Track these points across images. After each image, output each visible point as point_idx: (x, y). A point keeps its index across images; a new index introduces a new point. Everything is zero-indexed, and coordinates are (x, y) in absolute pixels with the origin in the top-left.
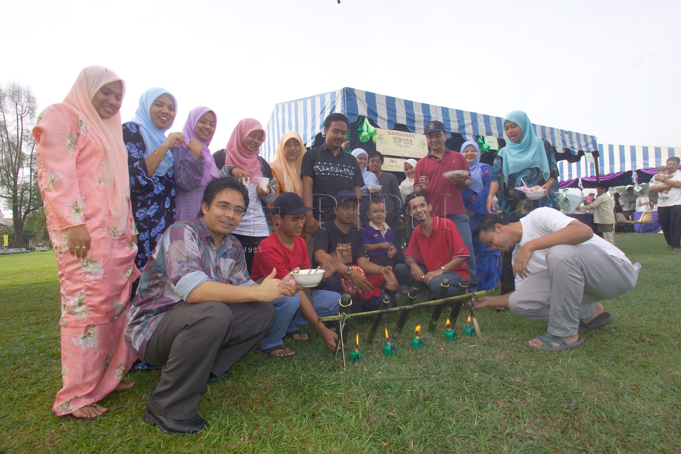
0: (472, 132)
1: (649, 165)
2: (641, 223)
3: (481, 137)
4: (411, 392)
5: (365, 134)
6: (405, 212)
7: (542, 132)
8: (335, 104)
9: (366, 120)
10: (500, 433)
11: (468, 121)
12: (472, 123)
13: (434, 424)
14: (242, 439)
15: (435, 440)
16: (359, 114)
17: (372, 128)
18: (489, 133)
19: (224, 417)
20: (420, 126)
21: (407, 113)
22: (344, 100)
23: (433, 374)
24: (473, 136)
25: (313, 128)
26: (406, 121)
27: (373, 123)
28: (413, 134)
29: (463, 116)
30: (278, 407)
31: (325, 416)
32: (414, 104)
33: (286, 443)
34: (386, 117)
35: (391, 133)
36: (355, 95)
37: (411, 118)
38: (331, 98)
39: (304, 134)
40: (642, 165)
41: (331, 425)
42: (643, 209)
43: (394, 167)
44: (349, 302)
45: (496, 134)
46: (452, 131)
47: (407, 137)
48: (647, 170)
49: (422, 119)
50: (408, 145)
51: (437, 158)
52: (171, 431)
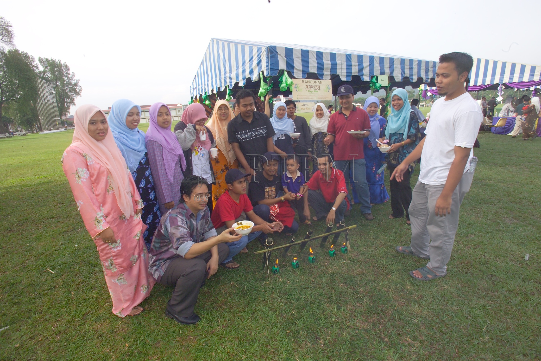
0: (369, 74)
1: (514, 79)
2: (496, 127)
3: (376, 77)
4: (304, 297)
5: (283, 85)
7: (426, 67)
8: (261, 58)
9: (286, 73)
10: (344, 325)
11: (366, 63)
12: (370, 65)
13: (313, 320)
14: (219, 327)
15: (313, 329)
16: (280, 69)
17: (289, 80)
18: (382, 73)
19: (208, 314)
20: (327, 73)
21: (318, 63)
22: (268, 57)
23: (317, 285)
24: (369, 76)
26: (316, 70)
27: (291, 76)
28: (321, 80)
29: (362, 60)
30: (235, 306)
31: (259, 314)
32: (324, 55)
33: (241, 330)
34: (301, 68)
35: (304, 82)
36: (277, 52)
37: (320, 67)
38: (258, 51)
40: (508, 79)
41: (263, 318)
42: (501, 115)
43: (305, 109)
44: (272, 242)
45: (388, 73)
46: (353, 74)
47: (316, 84)
48: (511, 83)
49: (330, 66)
50: (316, 90)
51: (345, 115)
52: (182, 323)
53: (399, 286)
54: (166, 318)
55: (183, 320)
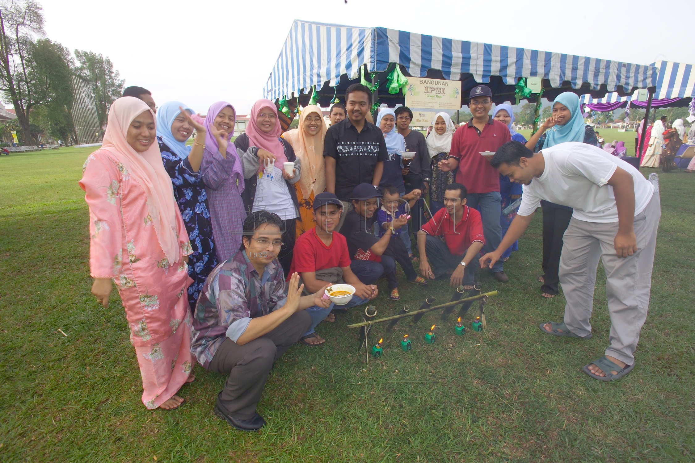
0: (514, 74)
3: (524, 79)
4: (421, 398)
5: (395, 85)
6: (432, 174)
7: (595, 67)
8: (364, 45)
9: (398, 68)
10: (485, 450)
11: (512, 59)
12: (517, 61)
13: (436, 437)
14: (292, 438)
15: (436, 453)
16: (390, 61)
17: (403, 79)
18: (534, 74)
19: (276, 416)
20: (456, 70)
21: (444, 56)
22: (374, 44)
23: (440, 379)
24: (515, 78)
25: (338, 65)
26: (441, 65)
27: (406, 73)
28: (447, 81)
29: (507, 54)
30: (317, 406)
31: (353, 420)
32: (453, 43)
33: (326, 447)
34: (419, 61)
35: (423, 82)
36: (387, 37)
37: (447, 61)
38: (359, 35)
39: (327, 69)
41: (358, 429)
42: (690, 142)
43: (422, 121)
44: (375, 312)
45: (542, 74)
46: (492, 74)
47: (440, 86)
49: (460, 61)
50: (439, 95)
51: (478, 130)
52: (239, 427)
53: (565, 389)
54: (215, 417)
55: (239, 423)
